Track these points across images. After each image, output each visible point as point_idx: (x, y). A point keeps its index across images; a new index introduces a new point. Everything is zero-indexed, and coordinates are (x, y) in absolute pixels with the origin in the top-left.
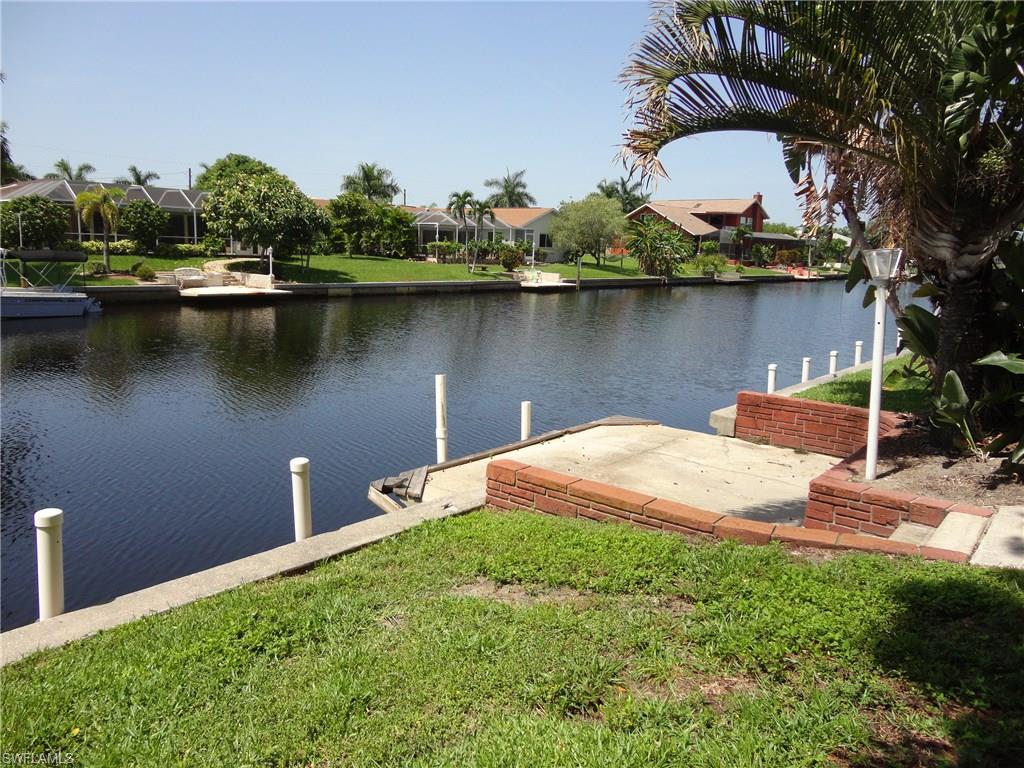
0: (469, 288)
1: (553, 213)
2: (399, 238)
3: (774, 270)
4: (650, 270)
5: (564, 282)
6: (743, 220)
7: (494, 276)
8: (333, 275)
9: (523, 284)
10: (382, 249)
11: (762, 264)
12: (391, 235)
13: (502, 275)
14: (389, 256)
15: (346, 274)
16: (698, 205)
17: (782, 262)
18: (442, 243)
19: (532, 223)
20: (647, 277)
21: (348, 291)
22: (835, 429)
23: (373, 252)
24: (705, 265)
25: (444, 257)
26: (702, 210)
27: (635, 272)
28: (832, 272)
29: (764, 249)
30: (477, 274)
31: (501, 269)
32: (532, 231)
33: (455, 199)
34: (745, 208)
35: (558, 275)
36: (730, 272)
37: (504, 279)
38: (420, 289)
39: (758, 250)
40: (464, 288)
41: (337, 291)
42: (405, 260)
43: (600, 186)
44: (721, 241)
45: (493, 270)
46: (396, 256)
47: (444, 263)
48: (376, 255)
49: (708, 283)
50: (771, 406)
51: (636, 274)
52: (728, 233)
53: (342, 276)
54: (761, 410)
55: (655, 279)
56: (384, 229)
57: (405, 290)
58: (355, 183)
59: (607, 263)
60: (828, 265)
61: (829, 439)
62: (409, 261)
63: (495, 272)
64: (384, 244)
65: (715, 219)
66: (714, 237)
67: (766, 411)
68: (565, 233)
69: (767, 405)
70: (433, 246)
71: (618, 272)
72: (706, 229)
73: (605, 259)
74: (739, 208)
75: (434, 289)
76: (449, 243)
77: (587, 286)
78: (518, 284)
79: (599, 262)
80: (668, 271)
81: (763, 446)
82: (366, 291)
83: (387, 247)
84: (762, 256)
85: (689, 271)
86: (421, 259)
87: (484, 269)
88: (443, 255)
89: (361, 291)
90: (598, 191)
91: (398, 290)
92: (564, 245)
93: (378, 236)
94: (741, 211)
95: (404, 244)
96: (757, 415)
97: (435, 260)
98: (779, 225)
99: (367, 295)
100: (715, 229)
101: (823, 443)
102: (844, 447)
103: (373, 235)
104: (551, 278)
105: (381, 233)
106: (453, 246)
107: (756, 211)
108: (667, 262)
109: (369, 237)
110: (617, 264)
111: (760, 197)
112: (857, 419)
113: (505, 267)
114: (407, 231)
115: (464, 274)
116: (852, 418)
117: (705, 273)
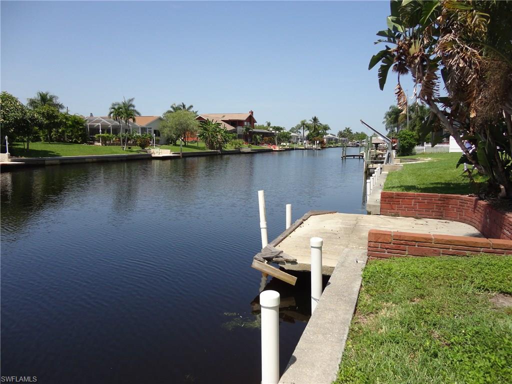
0: (125, 158)
1: (160, 119)
2: (77, 132)
3: (263, 146)
4: (212, 147)
5: (173, 154)
6: (245, 123)
7: (137, 151)
8: (45, 153)
9: (153, 155)
10: (66, 139)
11: (257, 144)
12: (72, 131)
13: (140, 151)
14: (71, 142)
15: (53, 152)
16: (224, 116)
17: (266, 143)
18: (104, 135)
19: (149, 124)
20: (210, 151)
21: (58, 162)
22: (434, 205)
23: (60, 140)
24: (236, 144)
25: (106, 143)
26: (227, 118)
27: (203, 148)
28: (286, 147)
29: (258, 137)
30: (128, 151)
31: (139, 148)
32: (151, 128)
33: (113, 110)
34: (247, 118)
35: (169, 151)
36: (246, 148)
37: (143, 153)
38: (99, 159)
39: (255, 137)
40: (123, 158)
41: (50, 162)
42: (81, 144)
43: (172, 107)
44: (238, 133)
45: (135, 148)
46: (76, 142)
47: (106, 145)
48: (63, 142)
49: (238, 152)
50: (399, 197)
51: (205, 149)
52: (240, 130)
53: (51, 153)
54: (394, 200)
55: (215, 152)
56: (67, 127)
57: (90, 160)
58: (35, 103)
59: (189, 144)
60: (284, 144)
61: (431, 210)
62: (85, 145)
63: (136, 150)
64: (67, 135)
65: (233, 123)
66: (234, 131)
67: (397, 200)
68: (168, 129)
69: (397, 197)
70: (99, 136)
71: (197, 149)
72: (230, 128)
73: (188, 142)
74: (244, 117)
75: (106, 159)
76: (108, 135)
77: (185, 156)
78: (150, 155)
79: (185, 144)
80: (220, 148)
81: (397, 217)
82: (68, 161)
83: (69, 137)
84: (257, 140)
85: (229, 147)
86: (91, 144)
87: (130, 148)
88: (105, 141)
89: (65, 162)
90: (172, 110)
91: (87, 160)
92: (168, 135)
93: (63, 131)
94: (245, 119)
95: (80, 135)
96: (392, 203)
97: (100, 144)
98: (261, 126)
99: (69, 164)
100: (234, 128)
101: (428, 213)
102: (439, 214)
103: (60, 130)
104: (166, 152)
105: (65, 129)
106: (110, 136)
107: (251, 119)
108: (220, 144)
109: (58, 132)
110: (196, 145)
111: (252, 113)
112: (445, 199)
113: (141, 147)
114: (82, 128)
115: (120, 151)
116: (442, 199)
117: (236, 148)
